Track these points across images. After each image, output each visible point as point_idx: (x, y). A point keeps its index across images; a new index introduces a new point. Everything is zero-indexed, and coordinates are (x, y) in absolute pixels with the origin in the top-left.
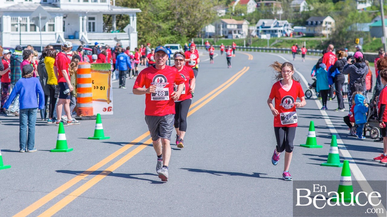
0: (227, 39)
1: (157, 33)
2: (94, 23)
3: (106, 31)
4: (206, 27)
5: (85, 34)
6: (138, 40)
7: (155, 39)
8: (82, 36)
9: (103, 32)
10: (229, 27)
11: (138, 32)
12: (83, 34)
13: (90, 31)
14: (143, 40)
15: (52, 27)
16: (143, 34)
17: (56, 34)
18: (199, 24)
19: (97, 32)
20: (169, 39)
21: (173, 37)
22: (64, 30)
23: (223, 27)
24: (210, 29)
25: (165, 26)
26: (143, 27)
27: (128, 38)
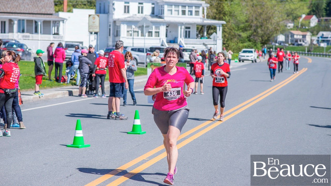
0: (294, 46)
1: (238, 41)
2: (189, 32)
3: (199, 38)
4: (278, 36)
5: (182, 39)
6: (223, 45)
7: (236, 44)
8: (180, 41)
9: (196, 38)
10: (295, 37)
11: (223, 39)
12: (181, 40)
13: (186, 37)
14: (227, 45)
15: (158, 33)
16: (227, 41)
17: (160, 39)
18: (271, 34)
19: (192, 38)
20: (247, 45)
21: (250, 43)
22: (166, 36)
23: (291, 37)
24: (281, 38)
25: (244, 34)
26: (227, 36)
27: (215, 43)
